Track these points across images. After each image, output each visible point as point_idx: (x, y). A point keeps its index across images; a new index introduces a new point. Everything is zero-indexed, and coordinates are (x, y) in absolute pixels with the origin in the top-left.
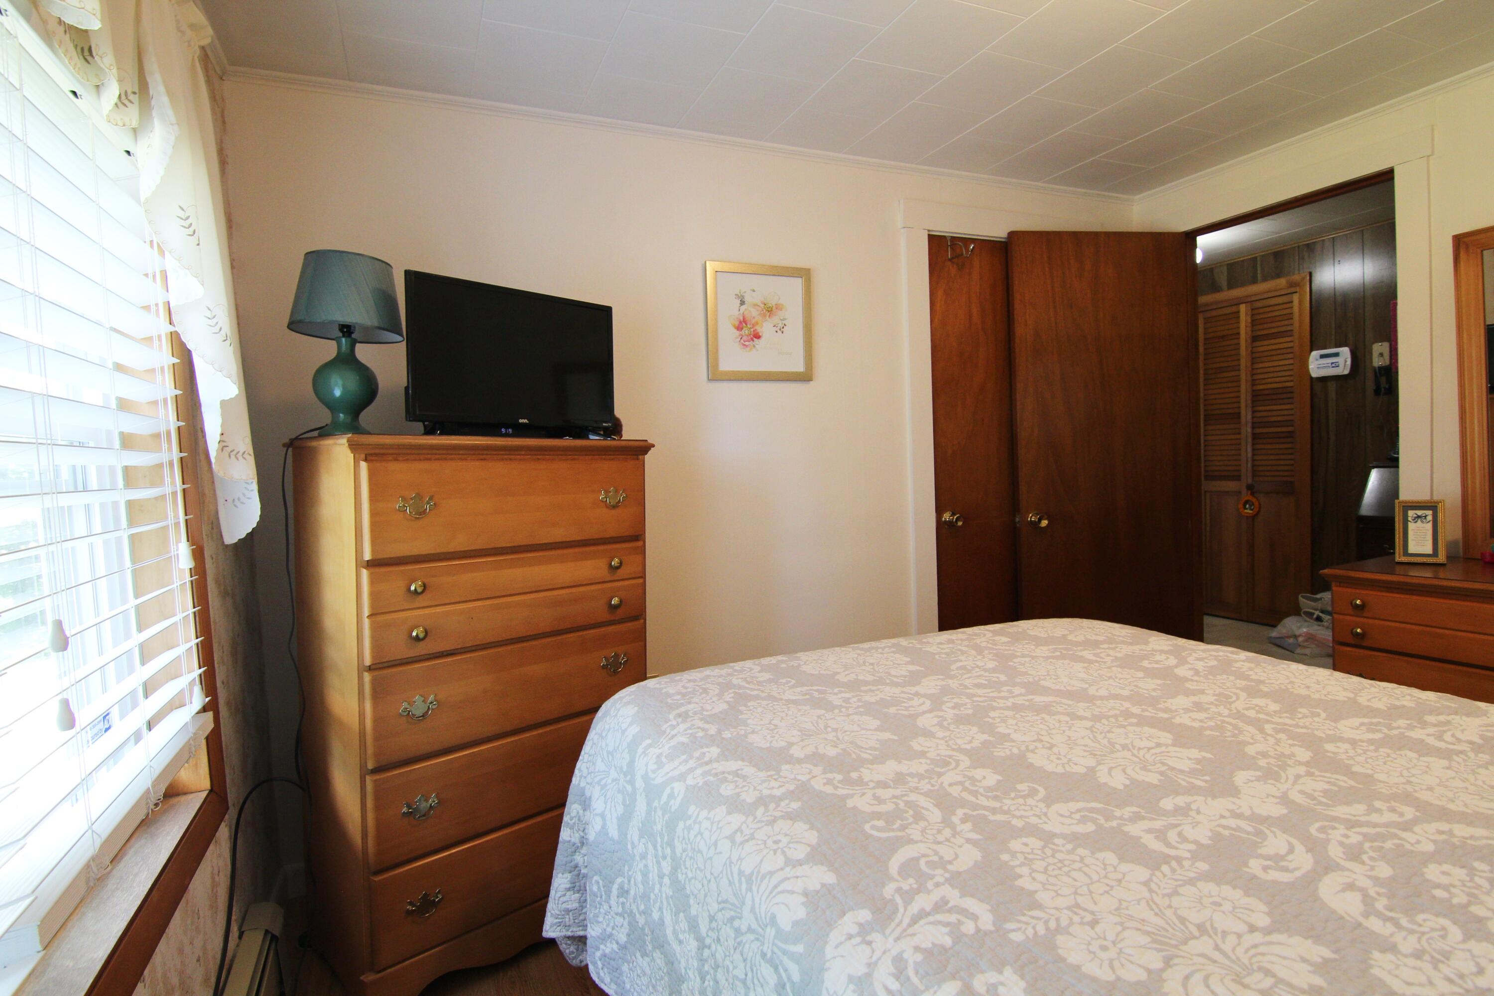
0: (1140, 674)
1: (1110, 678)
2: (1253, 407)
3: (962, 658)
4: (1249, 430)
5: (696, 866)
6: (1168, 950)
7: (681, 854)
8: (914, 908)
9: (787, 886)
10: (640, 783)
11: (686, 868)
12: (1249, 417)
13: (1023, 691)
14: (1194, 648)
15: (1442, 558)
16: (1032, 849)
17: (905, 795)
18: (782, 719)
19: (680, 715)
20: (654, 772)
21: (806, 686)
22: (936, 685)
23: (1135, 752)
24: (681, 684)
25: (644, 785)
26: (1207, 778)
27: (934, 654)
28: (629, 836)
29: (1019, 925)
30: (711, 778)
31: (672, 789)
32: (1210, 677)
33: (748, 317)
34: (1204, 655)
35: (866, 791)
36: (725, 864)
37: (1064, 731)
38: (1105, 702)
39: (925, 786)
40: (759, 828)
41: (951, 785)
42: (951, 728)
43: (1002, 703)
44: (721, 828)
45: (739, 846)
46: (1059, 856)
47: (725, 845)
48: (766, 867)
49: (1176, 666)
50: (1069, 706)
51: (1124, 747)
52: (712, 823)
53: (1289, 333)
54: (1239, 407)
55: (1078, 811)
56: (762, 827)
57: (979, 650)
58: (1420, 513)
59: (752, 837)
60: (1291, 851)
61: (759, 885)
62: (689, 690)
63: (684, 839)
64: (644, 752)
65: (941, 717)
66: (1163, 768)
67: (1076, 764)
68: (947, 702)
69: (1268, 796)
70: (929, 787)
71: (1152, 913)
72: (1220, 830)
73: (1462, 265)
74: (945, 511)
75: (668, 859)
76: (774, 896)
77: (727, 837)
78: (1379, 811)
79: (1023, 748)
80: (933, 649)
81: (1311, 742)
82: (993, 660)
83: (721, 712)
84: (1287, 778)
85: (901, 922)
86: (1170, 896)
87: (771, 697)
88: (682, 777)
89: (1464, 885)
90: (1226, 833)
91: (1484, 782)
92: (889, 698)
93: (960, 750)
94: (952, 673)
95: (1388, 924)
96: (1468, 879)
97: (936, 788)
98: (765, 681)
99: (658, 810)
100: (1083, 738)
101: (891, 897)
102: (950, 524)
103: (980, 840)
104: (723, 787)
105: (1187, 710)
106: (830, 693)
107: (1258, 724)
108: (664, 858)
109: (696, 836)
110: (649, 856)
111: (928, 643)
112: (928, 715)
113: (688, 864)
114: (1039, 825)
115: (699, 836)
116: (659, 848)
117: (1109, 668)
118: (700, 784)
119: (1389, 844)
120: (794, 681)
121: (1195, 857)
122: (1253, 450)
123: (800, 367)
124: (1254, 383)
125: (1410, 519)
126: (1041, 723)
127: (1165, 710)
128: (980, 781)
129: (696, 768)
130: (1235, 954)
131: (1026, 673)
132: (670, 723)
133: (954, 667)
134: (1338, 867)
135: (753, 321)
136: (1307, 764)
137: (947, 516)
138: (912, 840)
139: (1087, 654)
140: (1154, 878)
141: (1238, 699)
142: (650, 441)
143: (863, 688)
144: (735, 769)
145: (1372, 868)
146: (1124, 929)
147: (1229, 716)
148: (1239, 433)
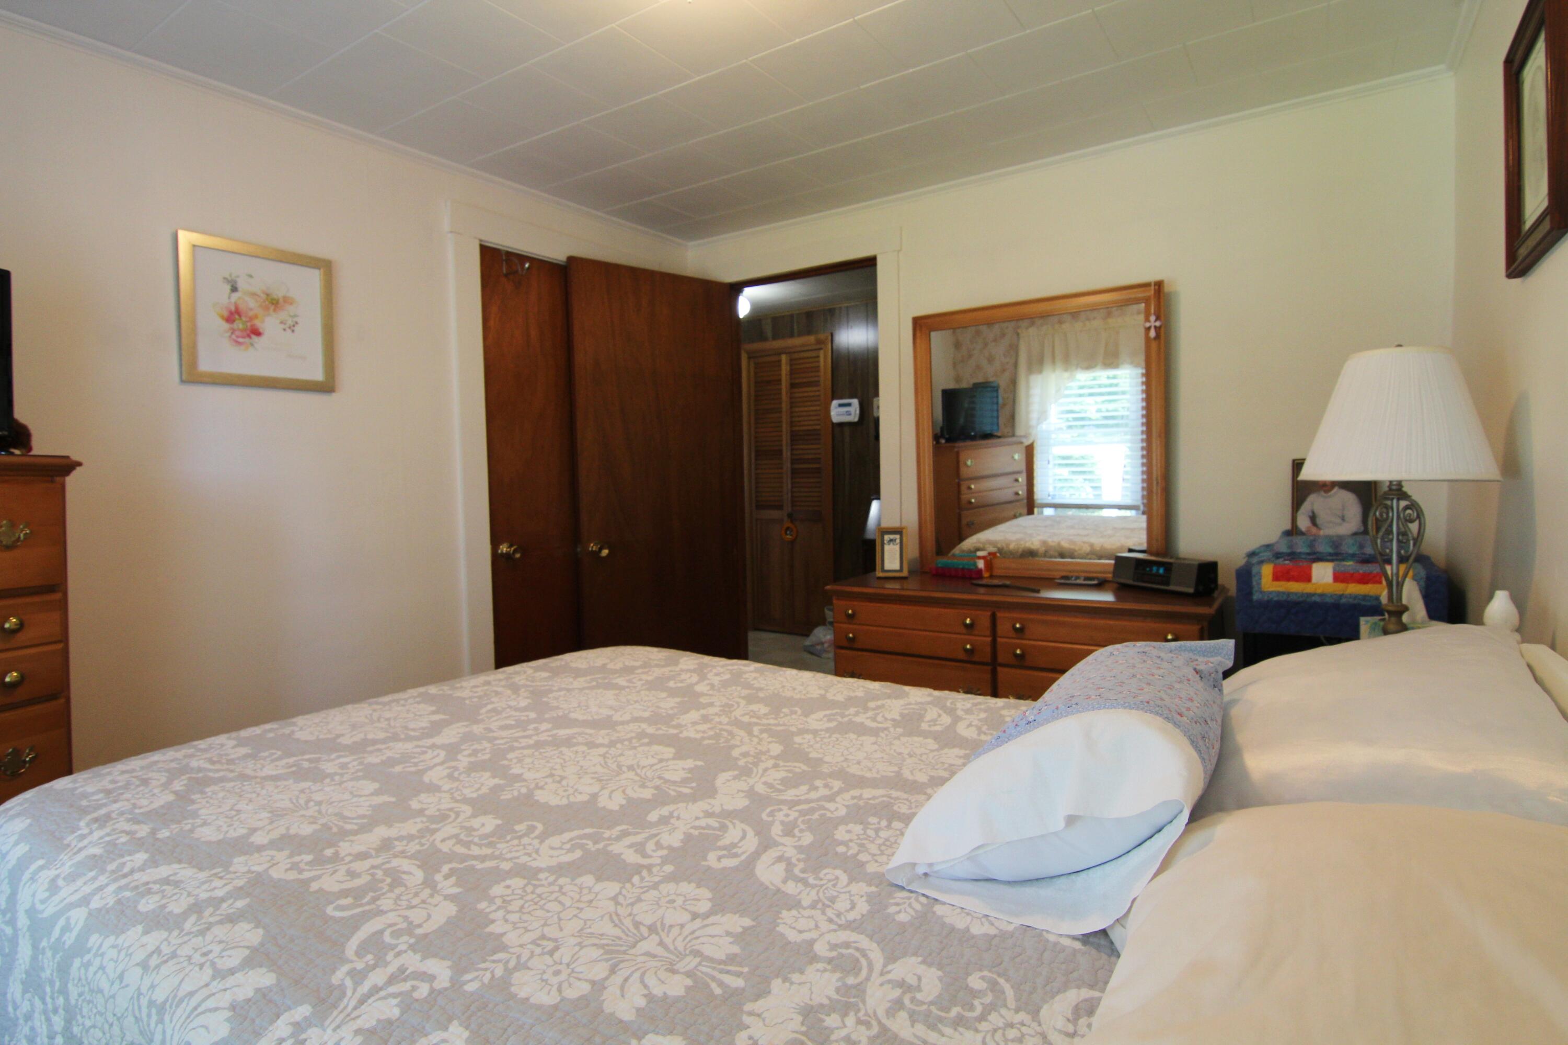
0: (664, 695)
1: (636, 702)
2: (792, 445)
3: (495, 699)
4: (789, 465)
5: (95, 1011)
6: (615, 958)
7: (77, 1000)
8: (365, 987)
9: (210, 1003)
10: (23, 921)
11: (83, 1017)
12: (789, 454)
13: (550, 726)
14: (716, 664)
15: (905, 573)
16: (513, 890)
17: (387, 862)
18: (251, 801)
19: (96, 820)
20: (43, 902)
21: (294, 756)
22: (458, 733)
23: (639, 771)
24: (109, 778)
25: (28, 923)
26: (694, 785)
27: (464, 699)
28: (9, 996)
29: (476, 974)
30: (127, 894)
31: (68, 919)
32: (722, 690)
33: (242, 307)
34: (722, 670)
35: (337, 868)
36: (132, 998)
37: (578, 762)
38: (626, 726)
39: (414, 847)
40: (185, 943)
41: (443, 840)
42: (461, 778)
43: (524, 742)
44: (131, 955)
45: (153, 970)
46: (539, 891)
47: (134, 976)
48: (187, 987)
49: (697, 683)
50: (590, 735)
51: (631, 768)
52: (119, 952)
53: (816, 383)
54: (781, 445)
55: (571, 840)
56: (190, 940)
57: (515, 689)
58: (892, 537)
59: (174, 955)
60: (743, 837)
61: (174, 1013)
62: (120, 784)
63: (80, 979)
64: (32, 878)
65: (453, 767)
66: (658, 782)
67: (580, 793)
68: (465, 750)
69: (739, 791)
70: (418, 847)
71: (613, 924)
72: (692, 831)
73: (918, 341)
74: (501, 543)
75: (61, 1011)
76: (191, 1021)
77: (138, 964)
78: (816, 788)
79: (532, 786)
80: (465, 694)
81: (785, 738)
82: (527, 698)
83: (162, 807)
84: (757, 772)
85: (345, 1007)
86: (632, 904)
87: (243, 777)
88: (85, 901)
89: (859, 839)
90: (696, 833)
91: (895, 751)
92: (398, 756)
93: (466, 801)
94: (481, 717)
95: (799, 885)
96: (862, 832)
97: (426, 847)
98: (239, 758)
99: (47, 950)
100: (594, 766)
101: (340, 982)
102: (507, 556)
103: (460, 893)
104: (143, 901)
105: (695, 723)
106: (325, 761)
107: (748, 728)
108: (55, 1011)
109: (95, 973)
110: (36, 1015)
111: (462, 687)
112: (438, 768)
113: (85, 1011)
114: (528, 864)
115: (101, 972)
116: (48, 1000)
117: (638, 692)
118: (111, 904)
119: (816, 816)
120: (279, 753)
121: (665, 861)
122: (792, 483)
123: (318, 375)
124: (792, 424)
125: (885, 542)
126: (558, 757)
127: (675, 727)
128: (478, 830)
129: (107, 885)
130: (674, 944)
131: (557, 708)
132: (79, 832)
133: (483, 711)
134: (776, 844)
135: (251, 314)
136: (776, 758)
137: (504, 548)
138: (382, 911)
139: (621, 681)
140: (624, 891)
141: (739, 706)
142: (75, 457)
143: (370, 749)
144: (165, 876)
145: (800, 838)
146: (582, 948)
147: (727, 724)
148: (782, 468)
